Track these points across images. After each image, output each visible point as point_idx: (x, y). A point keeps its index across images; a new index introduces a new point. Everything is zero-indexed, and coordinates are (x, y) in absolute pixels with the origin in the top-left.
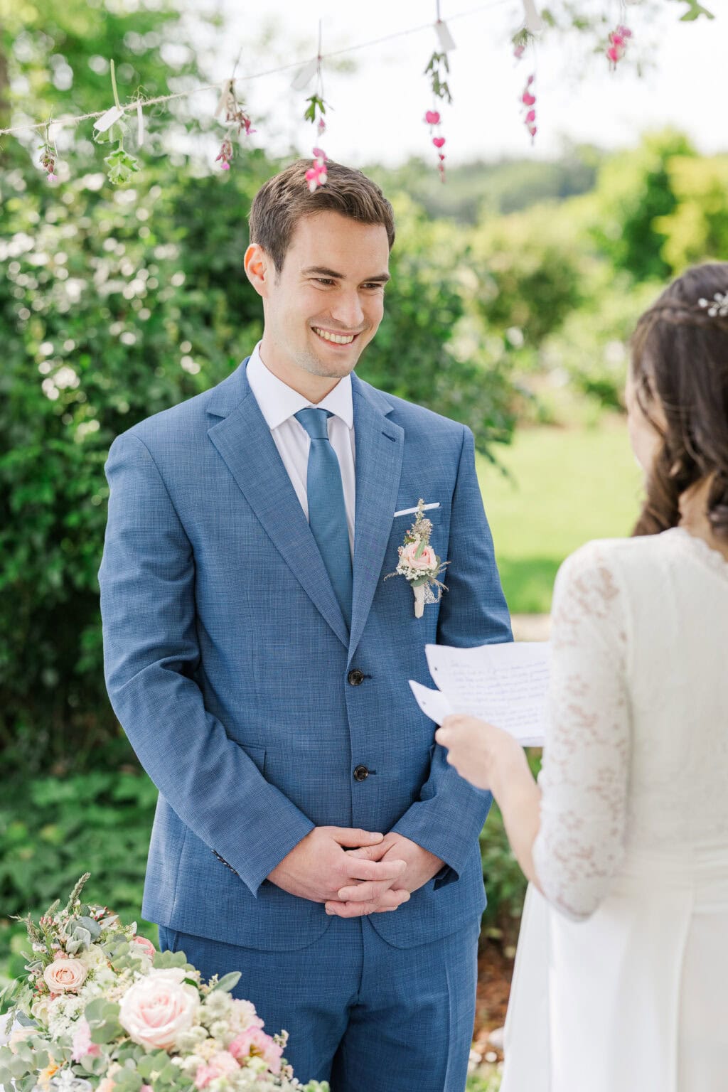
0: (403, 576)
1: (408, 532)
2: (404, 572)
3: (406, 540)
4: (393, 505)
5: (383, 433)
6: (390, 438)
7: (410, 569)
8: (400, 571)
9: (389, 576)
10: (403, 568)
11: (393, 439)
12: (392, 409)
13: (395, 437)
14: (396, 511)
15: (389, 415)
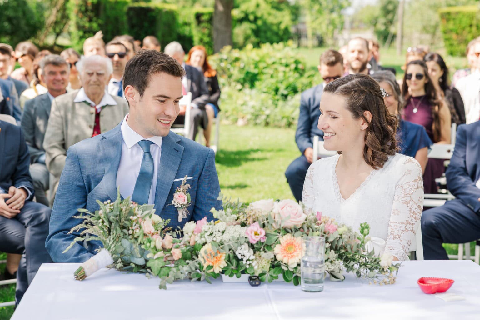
0: (174, 205)
1: (178, 188)
2: (174, 204)
3: (176, 191)
4: (174, 177)
5: (174, 149)
6: (177, 151)
7: (176, 203)
8: (173, 203)
9: (169, 205)
10: (174, 202)
11: (178, 151)
12: (180, 140)
13: (179, 150)
14: (175, 179)
15: (178, 142)
